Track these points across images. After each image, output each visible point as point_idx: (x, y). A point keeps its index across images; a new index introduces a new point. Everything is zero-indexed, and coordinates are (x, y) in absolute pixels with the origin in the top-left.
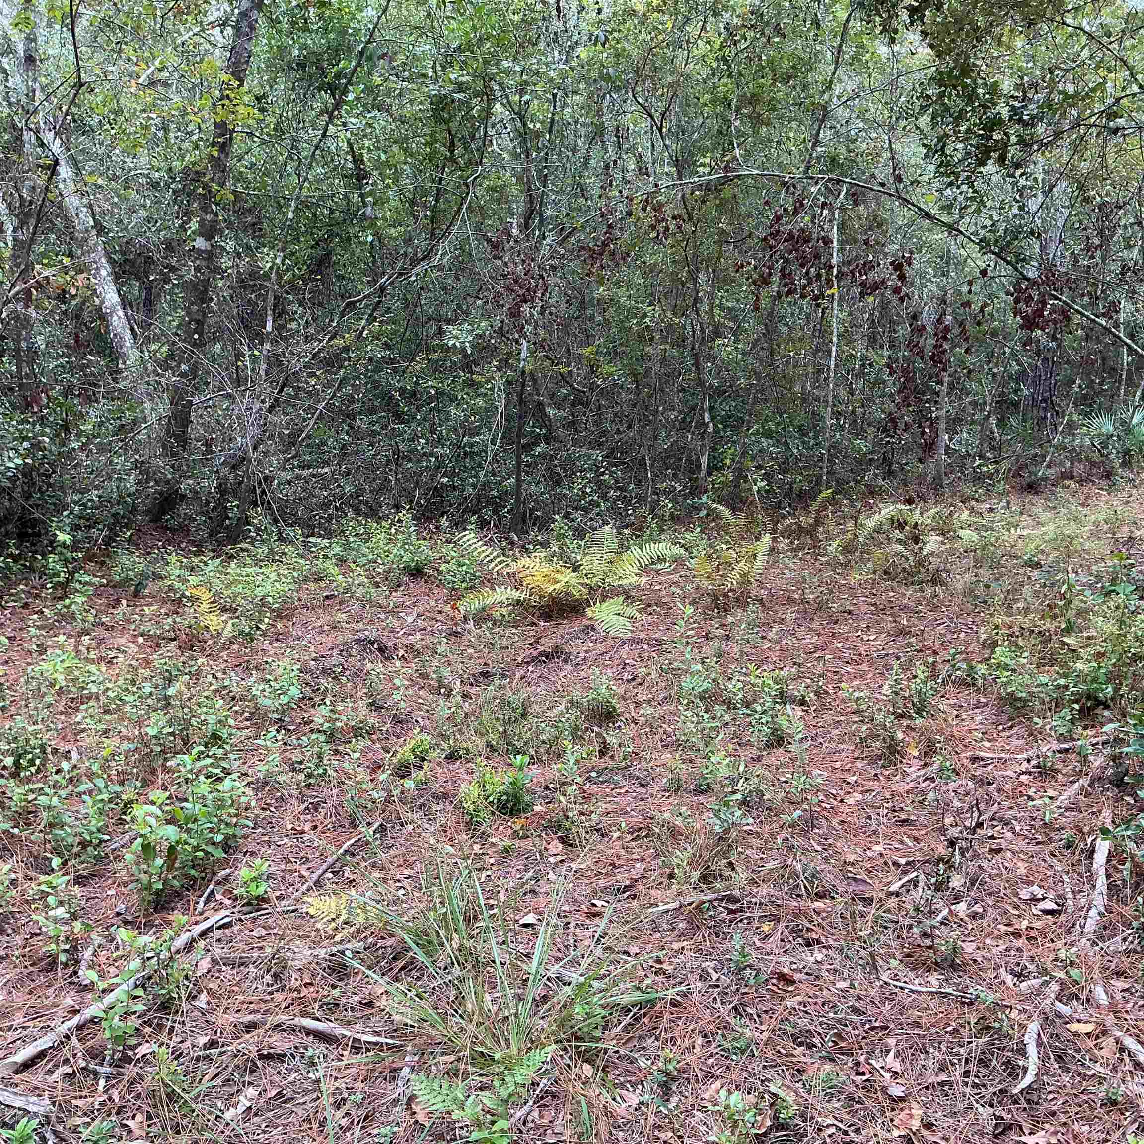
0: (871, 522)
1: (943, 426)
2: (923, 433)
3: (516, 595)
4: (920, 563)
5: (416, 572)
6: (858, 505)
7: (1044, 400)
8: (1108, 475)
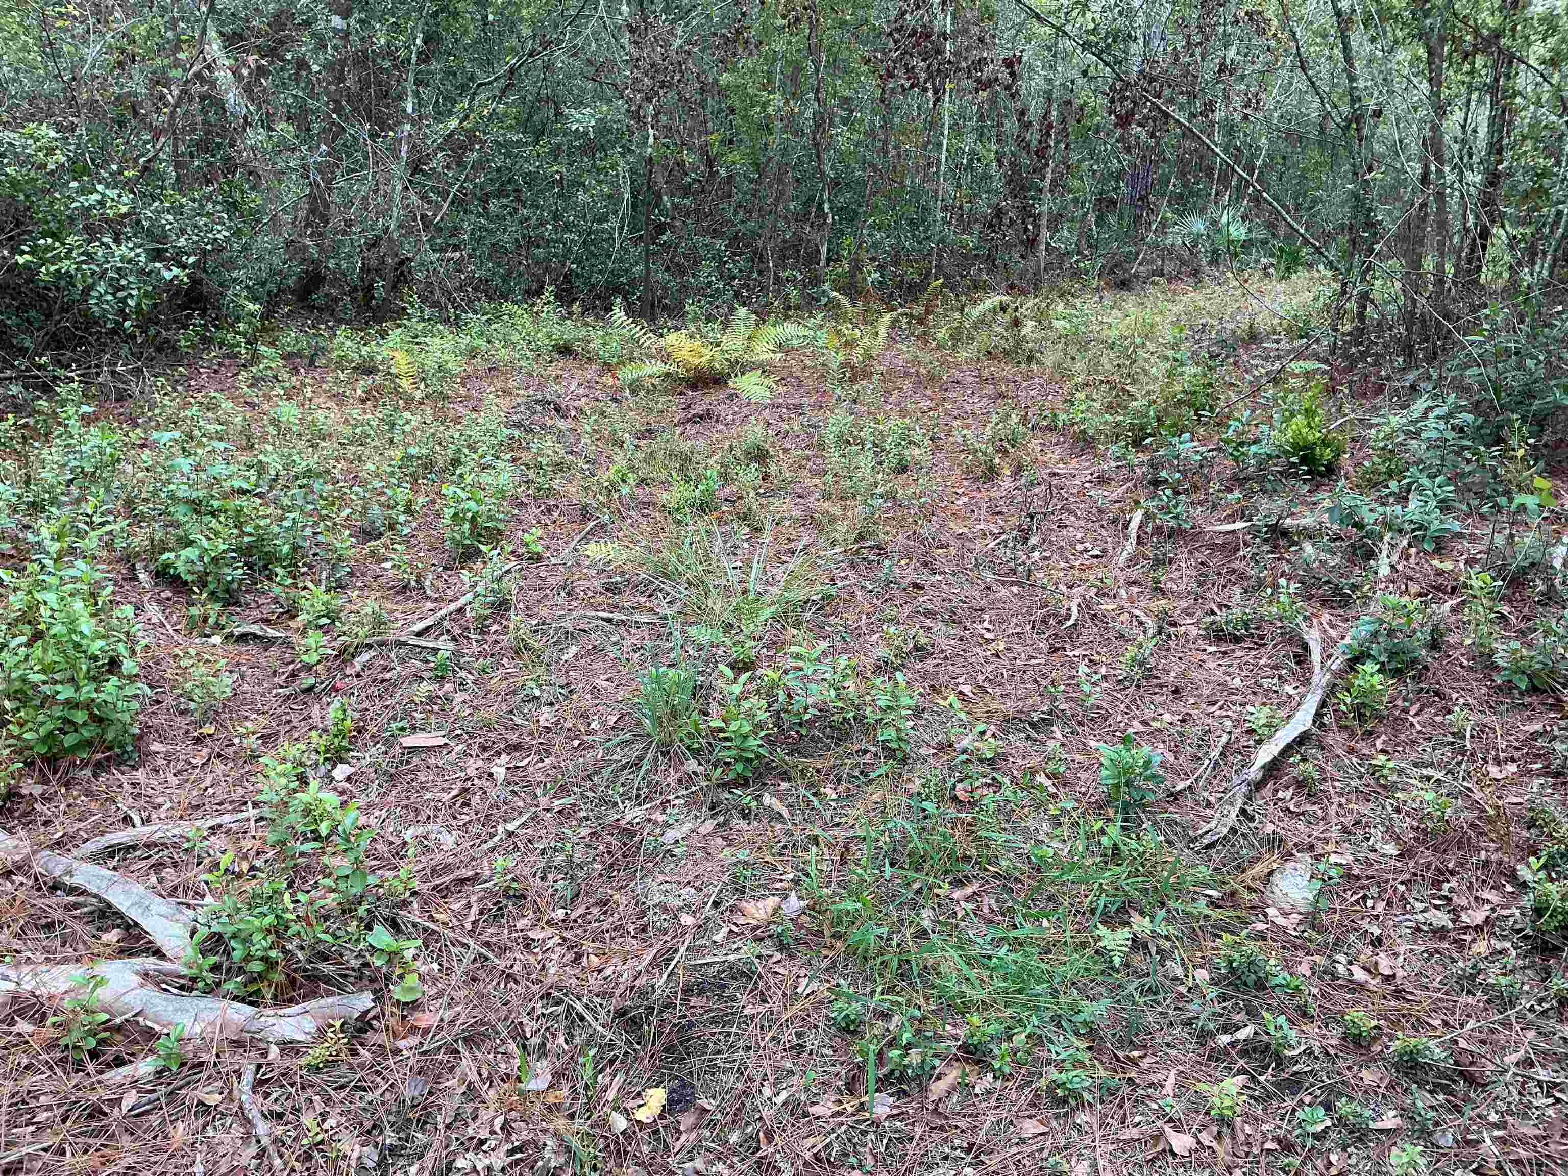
0: (976, 312)
1: (1044, 221)
2: (1026, 230)
3: (665, 368)
4: (1018, 344)
5: (565, 350)
6: (964, 298)
7: (1141, 198)
8: (1195, 273)
